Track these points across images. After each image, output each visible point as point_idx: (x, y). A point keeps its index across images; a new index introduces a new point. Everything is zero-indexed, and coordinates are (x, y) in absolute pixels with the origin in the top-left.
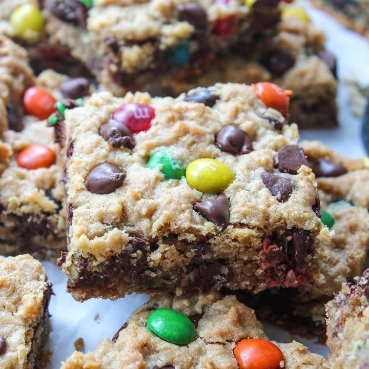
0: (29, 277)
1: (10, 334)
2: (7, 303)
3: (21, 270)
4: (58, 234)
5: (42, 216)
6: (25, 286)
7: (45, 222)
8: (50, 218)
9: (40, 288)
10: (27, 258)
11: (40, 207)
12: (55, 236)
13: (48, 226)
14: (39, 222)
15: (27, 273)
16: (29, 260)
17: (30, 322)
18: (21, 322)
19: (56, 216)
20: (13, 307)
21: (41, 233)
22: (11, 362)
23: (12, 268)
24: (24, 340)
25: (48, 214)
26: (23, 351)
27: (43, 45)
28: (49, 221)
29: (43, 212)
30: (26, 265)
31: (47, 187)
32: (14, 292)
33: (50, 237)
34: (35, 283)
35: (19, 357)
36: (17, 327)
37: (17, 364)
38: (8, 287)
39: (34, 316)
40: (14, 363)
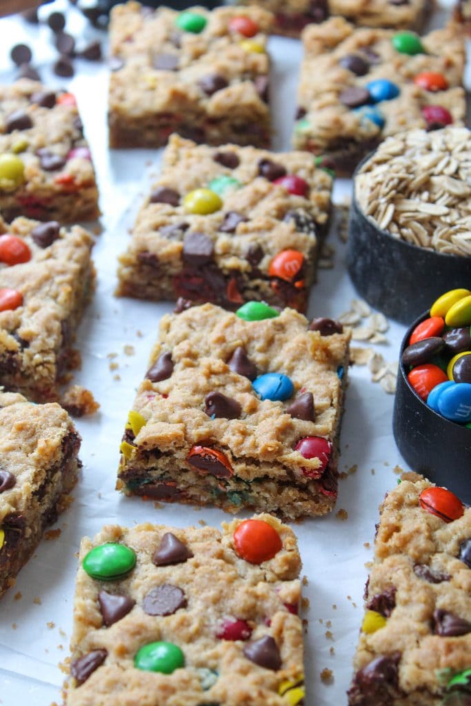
0: (50, 424)
1: (21, 472)
2: (23, 445)
3: (44, 417)
4: (25, 371)
5: (8, 355)
6: (45, 431)
7: (11, 360)
8: (15, 356)
9: (58, 434)
10: (55, 406)
11: (4, 346)
12: (23, 373)
13: (14, 365)
14: (5, 362)
15: (50, 420)
16: (55, 409)
17: (42, 464)
18: (33, 463)
19: (20, 354)
20: (29, 448)
21: (10, 372)
22: (15, 498)
23: (37, 414)
24: (31, 479)
25: (13, 352)
26: (27, 488)
27: (20, 194)
28: (15, 359)
29: (7, 351)
30: (51, 413)
31: (12, 327)
32: (33, 435)
33: (18, 375)
34: (55, 429)
35: (23, 493)
36: (29, 466)
37: (20, 499)
38: (27, 430)
39: (45, 458)
40: (17, 498)
